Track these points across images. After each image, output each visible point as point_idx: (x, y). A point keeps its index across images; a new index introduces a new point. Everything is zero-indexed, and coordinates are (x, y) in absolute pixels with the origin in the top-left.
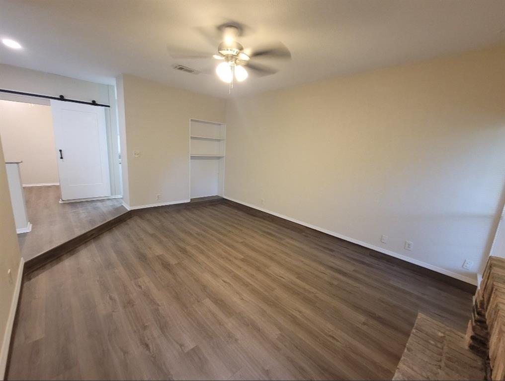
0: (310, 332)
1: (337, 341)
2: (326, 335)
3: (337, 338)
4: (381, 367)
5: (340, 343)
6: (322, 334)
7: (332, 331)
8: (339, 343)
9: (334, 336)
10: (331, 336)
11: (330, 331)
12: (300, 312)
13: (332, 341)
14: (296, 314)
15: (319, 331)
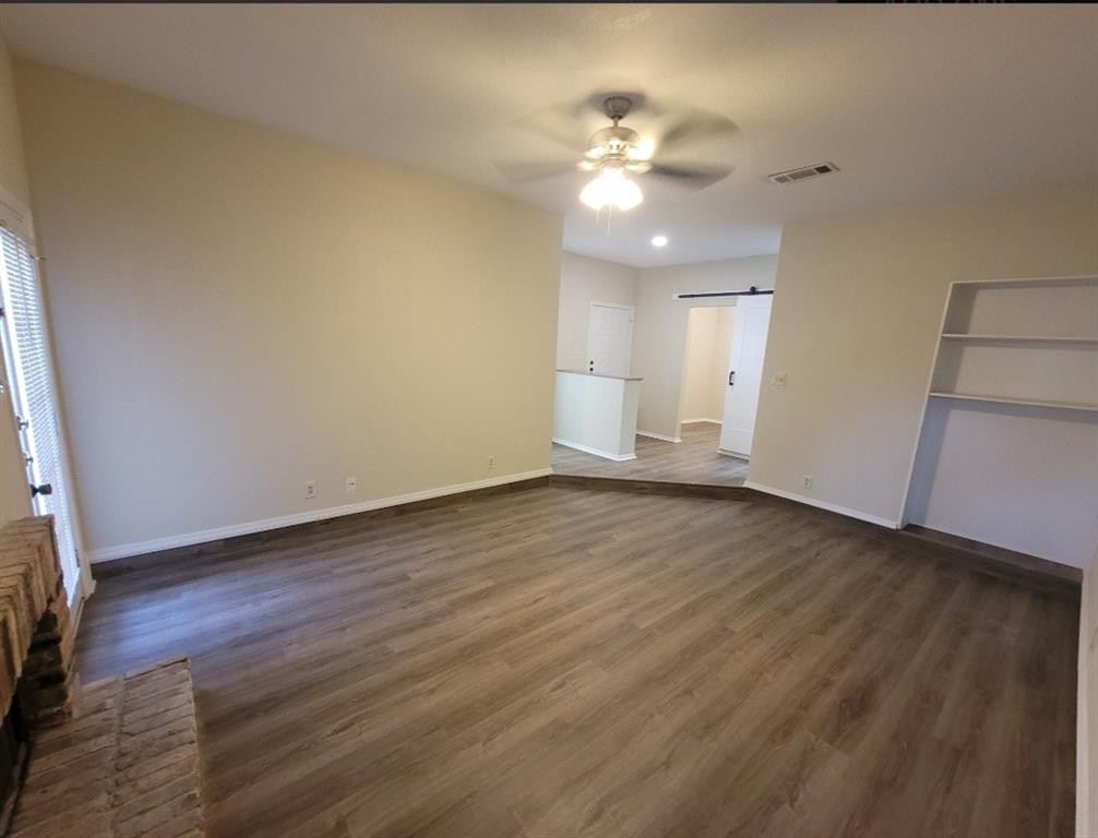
0: (376, 693)
1: (336, 732)
2: (357, 718)
3: (341, 734)
4: (240, 786)
5: (328, 736)
6: (363, 712)
7: (360, 733)
8: (329, 732)
9: (349, 730)
10: (351, 724)
11: (364, 728)
12: (432, 691)
13: (341, 721)
14: (430, 683)
15: (370, 708)
